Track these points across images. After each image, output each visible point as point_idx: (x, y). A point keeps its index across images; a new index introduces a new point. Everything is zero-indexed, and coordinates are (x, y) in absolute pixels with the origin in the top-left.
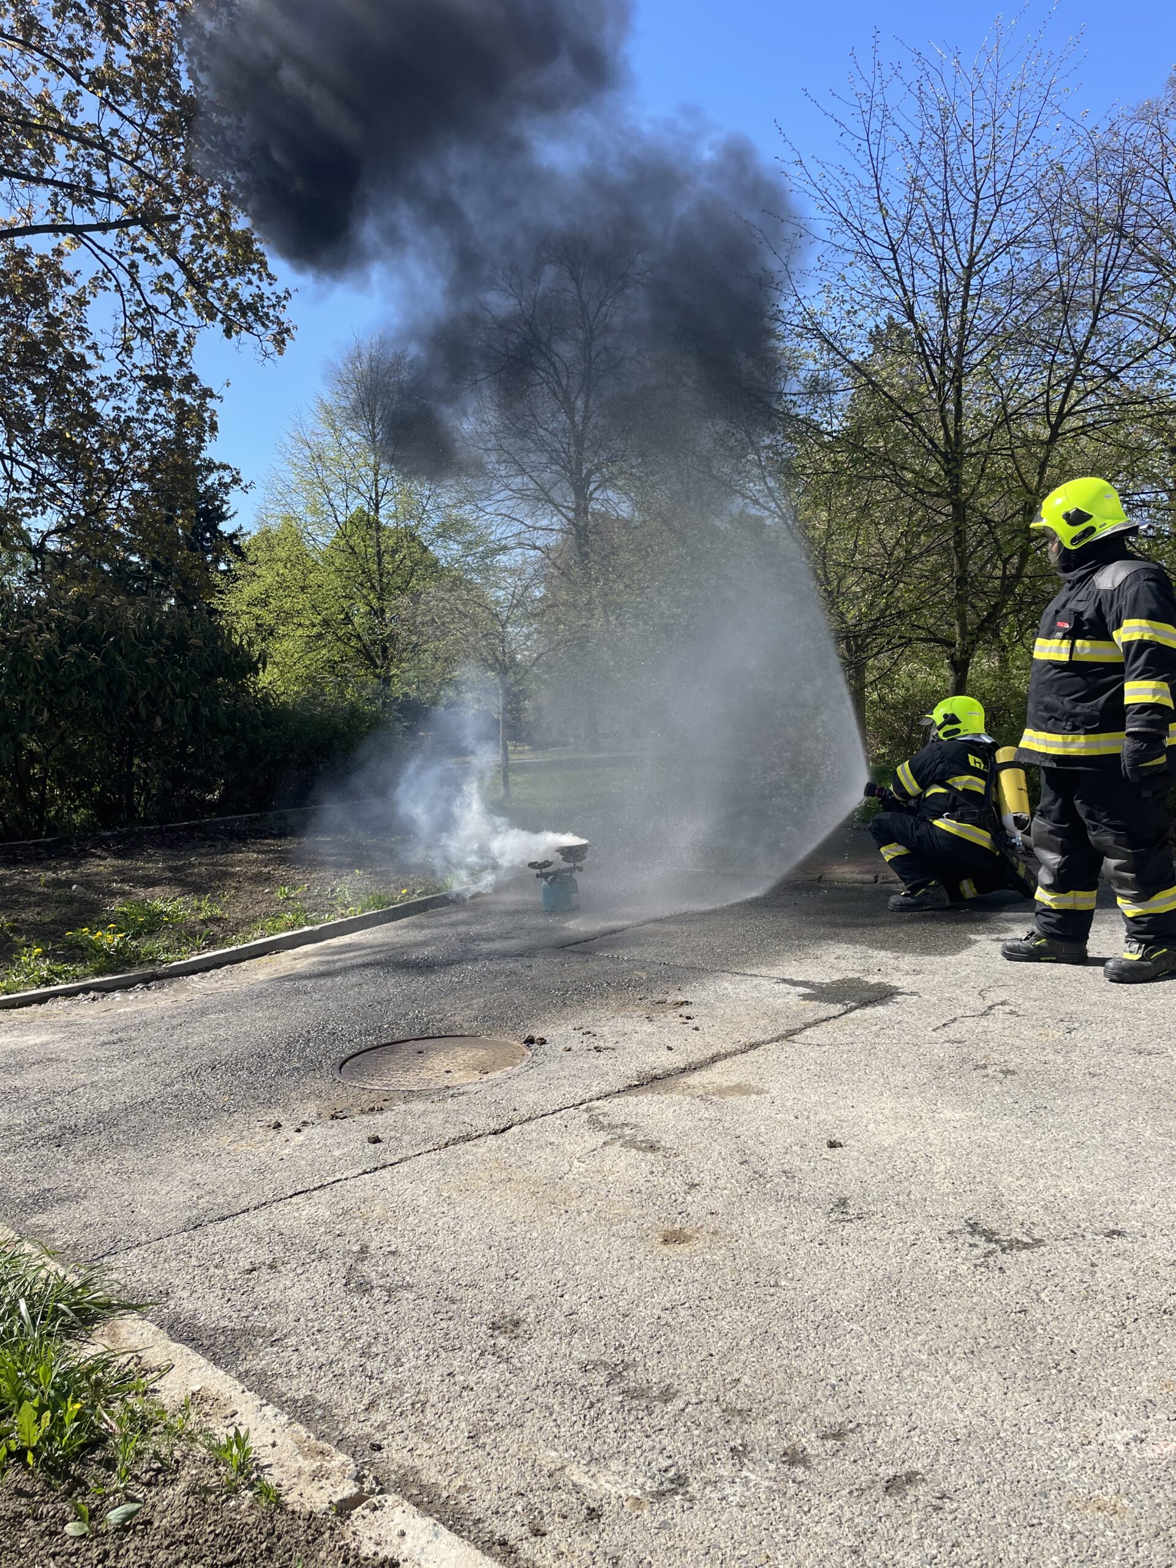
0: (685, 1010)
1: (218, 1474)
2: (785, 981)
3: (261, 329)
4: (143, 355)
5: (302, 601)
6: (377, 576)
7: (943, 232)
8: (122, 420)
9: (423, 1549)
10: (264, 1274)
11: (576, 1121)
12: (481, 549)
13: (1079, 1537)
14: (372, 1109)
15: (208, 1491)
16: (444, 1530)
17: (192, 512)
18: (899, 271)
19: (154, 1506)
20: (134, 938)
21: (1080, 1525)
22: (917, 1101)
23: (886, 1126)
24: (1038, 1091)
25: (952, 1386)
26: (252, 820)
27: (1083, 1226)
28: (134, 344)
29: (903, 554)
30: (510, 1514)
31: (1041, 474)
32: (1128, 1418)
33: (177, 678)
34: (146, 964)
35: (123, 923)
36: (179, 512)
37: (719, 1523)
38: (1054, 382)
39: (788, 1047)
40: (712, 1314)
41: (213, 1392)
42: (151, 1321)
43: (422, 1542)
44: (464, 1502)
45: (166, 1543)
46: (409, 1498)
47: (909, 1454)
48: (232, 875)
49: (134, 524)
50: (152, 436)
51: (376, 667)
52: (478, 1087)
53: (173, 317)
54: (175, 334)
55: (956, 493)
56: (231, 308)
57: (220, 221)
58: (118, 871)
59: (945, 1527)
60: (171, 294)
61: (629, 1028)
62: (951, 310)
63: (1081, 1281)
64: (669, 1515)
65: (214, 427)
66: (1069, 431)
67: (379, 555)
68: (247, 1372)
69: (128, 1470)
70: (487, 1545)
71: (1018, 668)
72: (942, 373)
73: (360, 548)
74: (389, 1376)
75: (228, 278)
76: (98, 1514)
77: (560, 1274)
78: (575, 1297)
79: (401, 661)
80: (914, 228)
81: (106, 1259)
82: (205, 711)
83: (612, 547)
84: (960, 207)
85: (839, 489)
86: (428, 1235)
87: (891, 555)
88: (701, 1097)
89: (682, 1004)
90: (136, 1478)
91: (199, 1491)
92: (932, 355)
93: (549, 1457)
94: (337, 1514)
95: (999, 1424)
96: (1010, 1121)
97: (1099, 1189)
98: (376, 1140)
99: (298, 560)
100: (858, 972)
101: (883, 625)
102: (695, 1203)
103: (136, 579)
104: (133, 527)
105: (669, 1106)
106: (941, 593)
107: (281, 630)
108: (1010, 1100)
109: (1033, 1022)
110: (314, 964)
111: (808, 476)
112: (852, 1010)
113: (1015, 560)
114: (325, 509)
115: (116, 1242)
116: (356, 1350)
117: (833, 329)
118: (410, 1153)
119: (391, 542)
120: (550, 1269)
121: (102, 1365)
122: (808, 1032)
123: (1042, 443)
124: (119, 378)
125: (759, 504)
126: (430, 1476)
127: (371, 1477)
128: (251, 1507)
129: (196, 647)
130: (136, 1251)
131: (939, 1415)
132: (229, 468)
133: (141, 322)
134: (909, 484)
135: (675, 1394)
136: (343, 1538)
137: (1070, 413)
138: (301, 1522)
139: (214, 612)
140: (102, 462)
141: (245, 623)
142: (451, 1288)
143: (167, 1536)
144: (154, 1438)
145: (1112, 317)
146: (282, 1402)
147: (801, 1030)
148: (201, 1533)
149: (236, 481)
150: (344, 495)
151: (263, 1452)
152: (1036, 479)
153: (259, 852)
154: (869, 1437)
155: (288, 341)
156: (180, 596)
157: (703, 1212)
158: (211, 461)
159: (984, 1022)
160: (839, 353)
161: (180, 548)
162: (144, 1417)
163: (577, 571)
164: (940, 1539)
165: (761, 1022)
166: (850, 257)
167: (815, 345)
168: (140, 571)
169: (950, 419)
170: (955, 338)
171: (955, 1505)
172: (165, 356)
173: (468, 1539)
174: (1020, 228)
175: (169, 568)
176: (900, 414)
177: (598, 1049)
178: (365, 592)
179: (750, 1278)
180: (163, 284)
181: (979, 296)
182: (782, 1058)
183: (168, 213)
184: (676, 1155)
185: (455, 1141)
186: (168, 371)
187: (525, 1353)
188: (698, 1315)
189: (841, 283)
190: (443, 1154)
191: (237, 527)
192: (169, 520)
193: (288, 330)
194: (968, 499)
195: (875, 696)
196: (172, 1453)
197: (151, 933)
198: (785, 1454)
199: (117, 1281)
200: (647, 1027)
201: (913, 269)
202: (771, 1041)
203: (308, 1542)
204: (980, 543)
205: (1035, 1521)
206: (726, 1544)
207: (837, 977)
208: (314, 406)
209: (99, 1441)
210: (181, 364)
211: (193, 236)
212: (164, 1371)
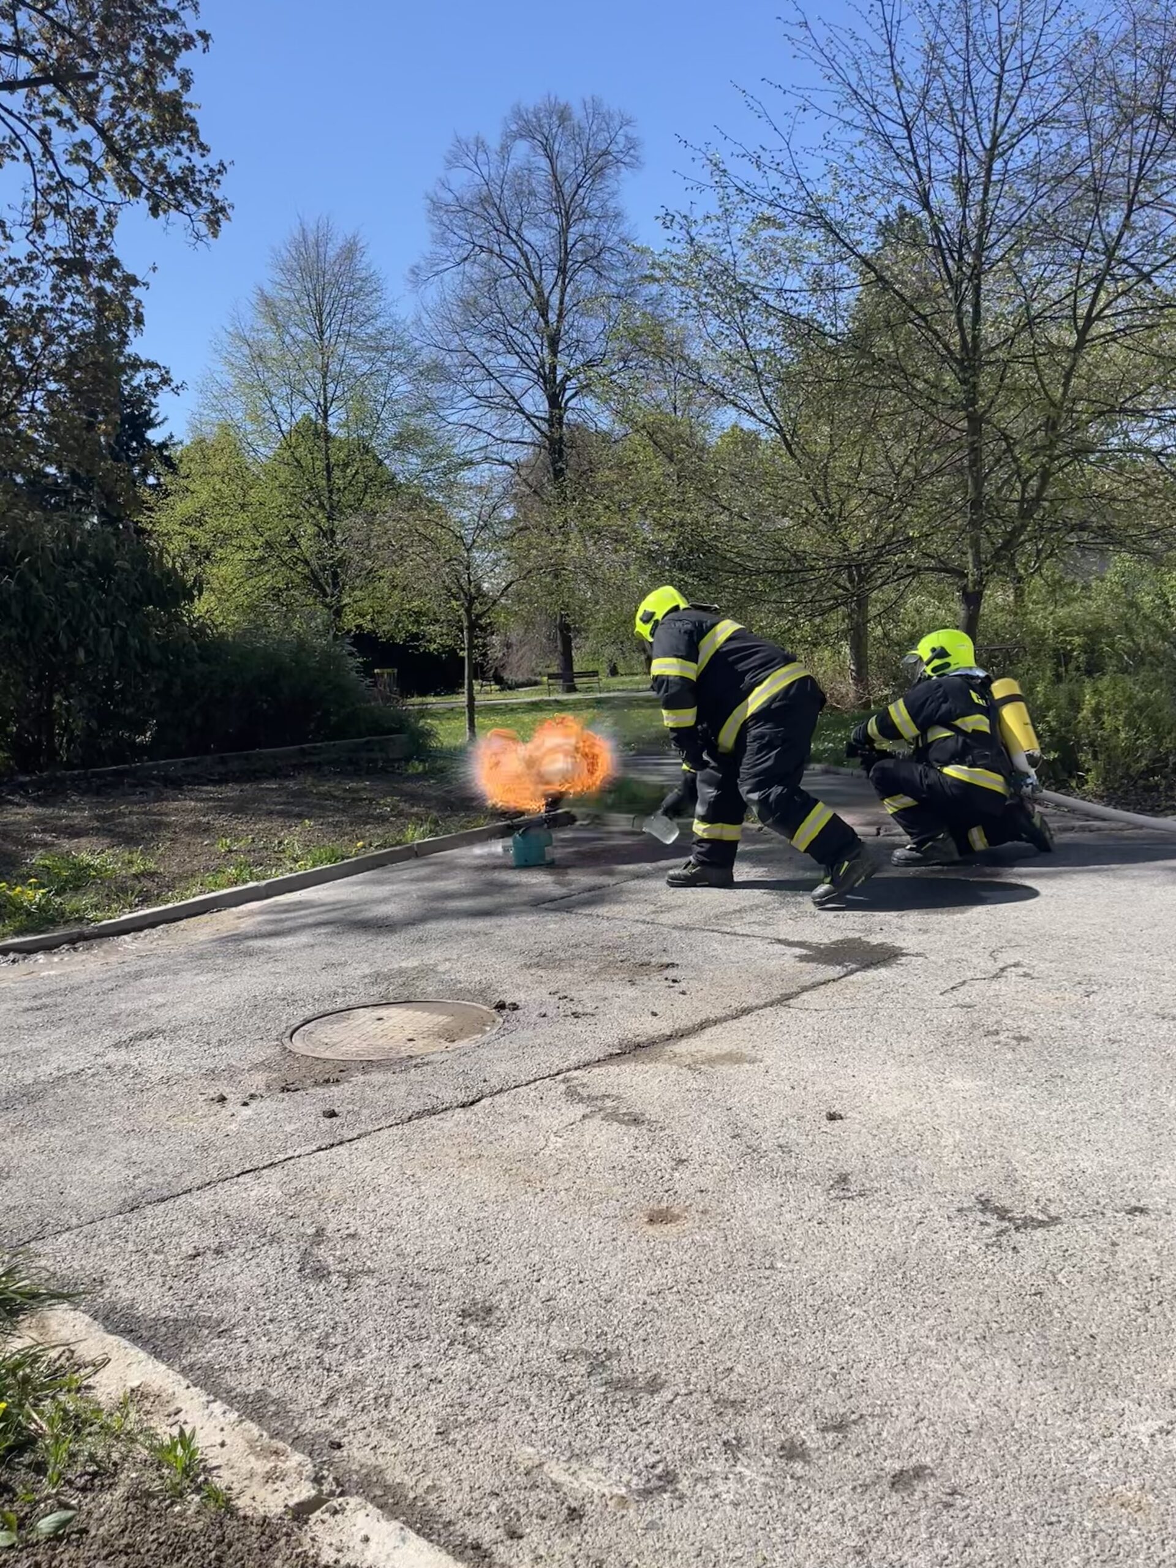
0: (671, 973)
1: (161, 1477)
2: (779, 941)
3: (192, 207)
4: (58, 235)
5: (242, 520)
6: (327, 495)
7: (964, 109)
8: (34, 309)
9: (388, 1555)
10: (210, 1259)
11: (552, 1093)
12: (443, 463)
13: (1101, 1535)
14: (327, 1081)
15: (150, 1495)
16: (411, 1534)
17: (117, 417)
18: (914, 153)
19: (90, 1513)
20: (58, 894)
21: (1102, 1523)
22: (923, 1070)
23: (889, 1097)
24: (1055, 1059)
25: (962, 1373)
26: (187, 764)
27: (1103, 1203)
28: (48, 222)
29: (912, 475)
30: (484, 1515)
31: (1066, 385)
32: (1153, 1409)
33: (101, 604)
34: (73, 923)
35: (46, 877)
36: (101, 418)
37: (712, 1523)
38: (1082, 281)
39: (783, 1012)
40: (703, 1298)
41: (155, 1387)
42: (84, 1312)
43: (388, 1548)
44: (433, 1503)
45: (105, 1552)
46: (373, 1500)
47: (917, 1447)
48: (168, 825)
49: (50, 429)
50: (69, 328)
51: (325, 595)
52: (445, 1056)
53: (90, 191)
54: (93, 212)
55: (973, 405)
56: (157, 183)
57: (144, 81)
58: (40, 821)
59: (956, 1525)
60: (89, 164)
61: (609, 993)
62: (970, 197)
63: (1101, 1261)
64: (657, 1515)
65: (139, 320)
66: (1098, 338)
67: (329, 469)
68: (192, 1365)
69: (60, 1474)
70: (459, 1549)
71: (1035, 602)
72: (960, 269)
73: (307, 462)
74: (350, 1369)
75: (154, 148)
76: (27, 1522)
77: (535, 1257)
78: (552, 1282)
79: (353, 589)
80: (932, 103)
81: (32, 1245)
82: (134, 642)
83: (590, 462)
84: (983, 80)
85: (844, 399)
86: (391, 1215)
87: (898, 474)
88: (689, 1067)
89: (668, 966)
90: (70, 1483)
91: (139, 1496)
92: (949, 249)
93: (526, 1454)
94: (294, 1519)
95: (1013, 1413)
96: (1024, 1091)
97: (1120, 1163)
98: (332, 1114)
99: (238, 474)
100: (860, 931)
101: (888, 553)
102: (682, 1180)
103: (55, 493)
104: (48, 433)
105: (654, 1076)
106: (954, 518)
107: (219, 553)
108: (1024, 1069)
109: (1049, 985)
110: (259, 923)
111: (810, 384)
112: (852, 972)
113: (1034, 482)
114: (267, 416)
115: (43, 1225)
116: (312, 1341)
117: (840, 217)
118: (370, 1129)
119: (342, 455)
120: (525, 1252)
121: (29, 1360)
122: (805, 996)
123: (1069, 350)
124: (30, 261)
125: (755, 415)
126: (396, 1475)
127: (330, 1479)
128: (198, 1513)
129: (124, 570)
130: (66, 1235)
131: (949, 1405)
132: (157, 366)
133: (54, 198)
134: (921, 393)
135: (662, 1385)
136: (301, 1545)
137: (1099, 317)
138: (253, 1528)
139: (140, 531)
140: (12, 358)
141: (177, 545)
142: (417, 1273)
143: (105, 1546)
144: (89, 1439)
145: (1148, 210)
146: (230, 1398)
147: (797, 994)
148: (143, 1542)
149: (165, 381)
150: (289, 399)
151: (210, 1453)
152: (1061, 390)
153: (197, 800)
154: (872, 1429)
155: (224, 223)
156: (102, 513)
157: (692, 1190)
158: (137, 358)
159: (995, 985)
160: (846, 245)
161: (104, 458)
162: (77, 1416)
163: (550, 490)
164: (951, 1538)
165: (754, 986)
166: (860, 135)
167: (819, 235)
168: (57, 484)
169: (967, 321)
170: (973, 230)
171: (967, 1501)
172: (82, 236)
173: (438, 1544)
174: (1049, 105)
175: (91, 479)
176: (912, 315)
177: (576, 1015)
178: (312, 510)
179: (745, 1260)
180: (79, 153)
181: (1003, 182)
182: (777, 1024)
183: (85, 70)
184: (662, 1129)
185: (420, 1115)
186: (87, 254)
187: (498, 1342)
188: (686, 1300)
189: (848, 165)
190: (407, 1129)
191: (167, 435)
192: (90, 426)
193: (222, 209)
194: (986, 412)
195: (879, 632)
196: (109, 1455)
197: (77, 888)
198: (782, 1448)
199: (45, 1269)
200: (631, 992)
201: (929, 150)
202: (765, 1006)
203: (262, 1550)
204: (998, 461)
205: (1054, 1519)
206: (720, 1547)
207: (836, 936)
208: (254, 298)
209: (28, 1442)
210: (101, 246)
211: (115, 98)
212: (99, 1365)
